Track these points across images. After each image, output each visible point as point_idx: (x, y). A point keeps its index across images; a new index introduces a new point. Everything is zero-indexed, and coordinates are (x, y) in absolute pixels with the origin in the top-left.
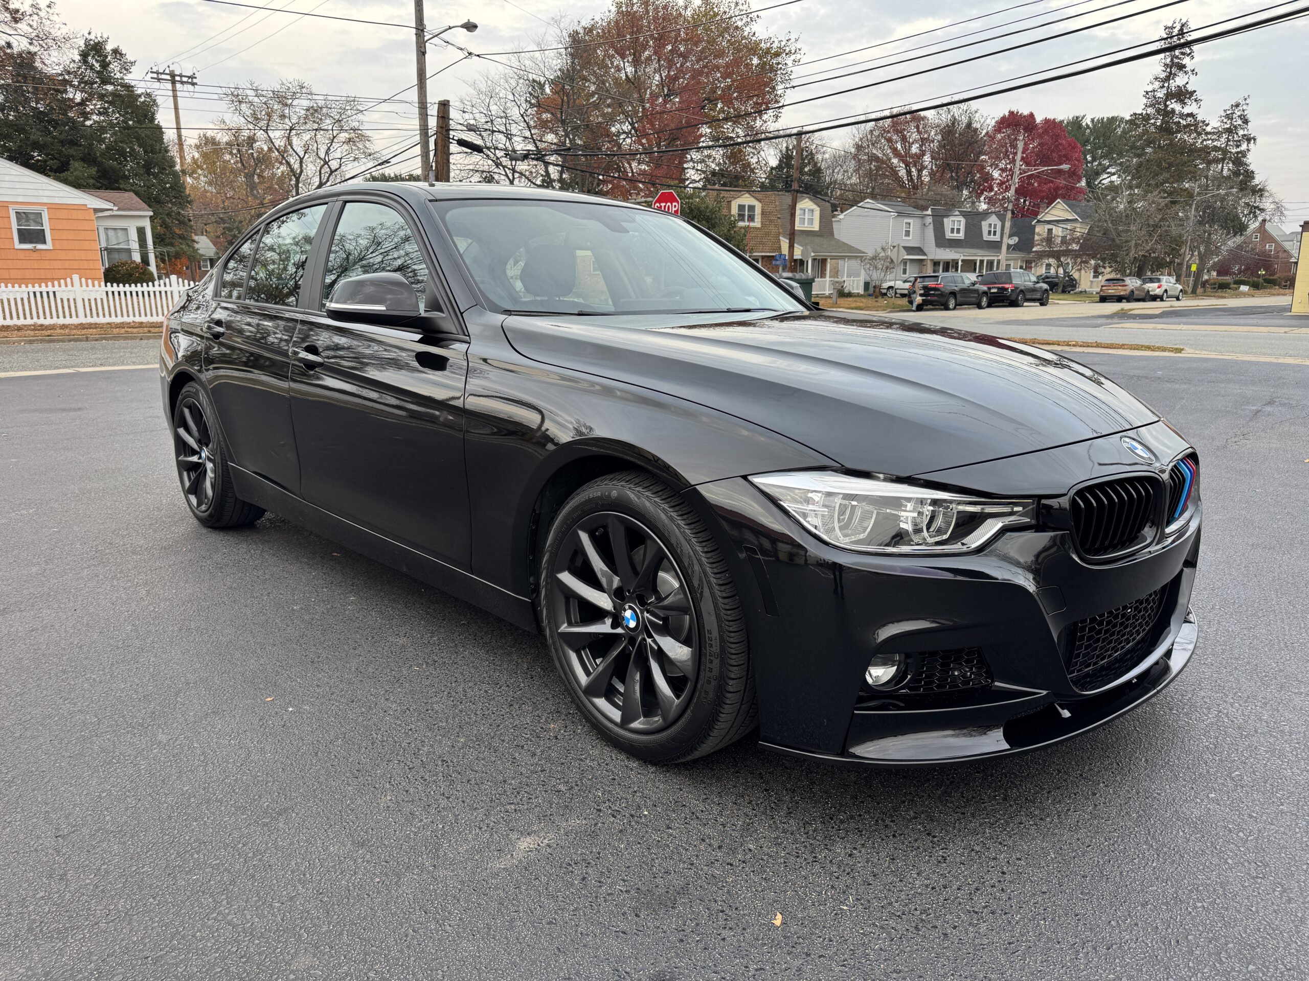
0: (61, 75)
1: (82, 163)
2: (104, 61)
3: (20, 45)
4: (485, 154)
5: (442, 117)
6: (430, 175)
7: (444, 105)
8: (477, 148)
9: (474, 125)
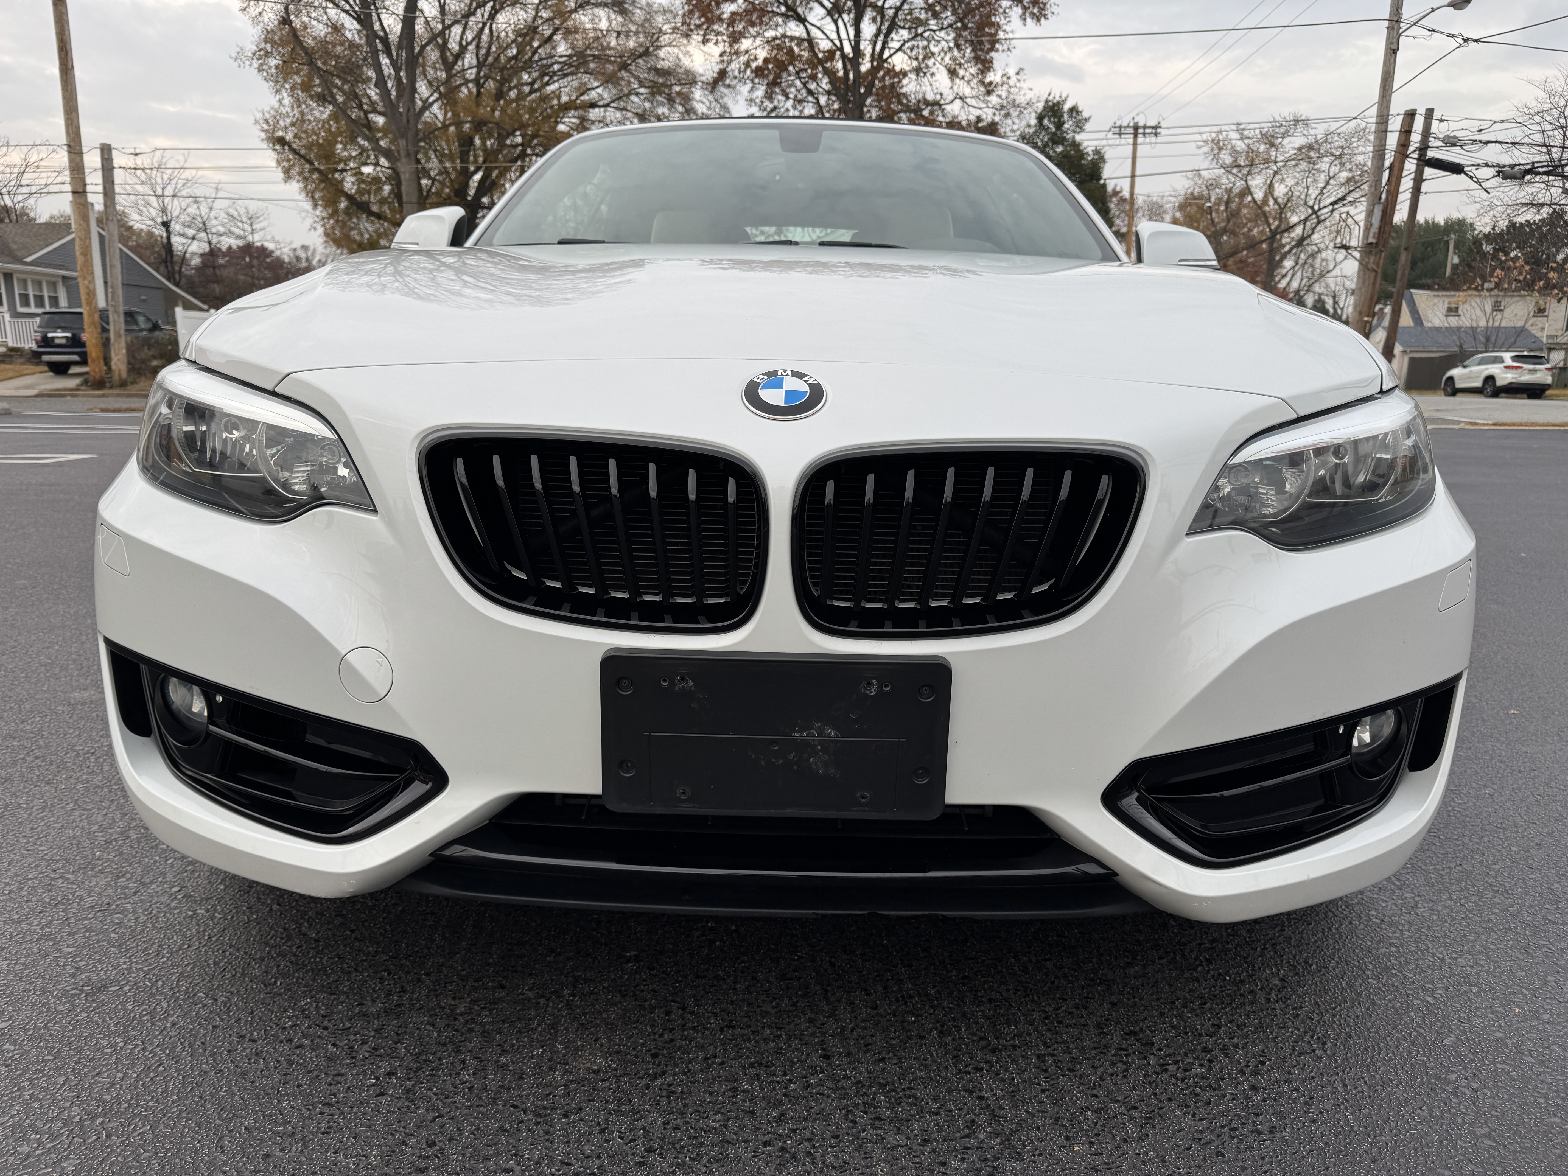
2: (1060, 120)
4: (1467, 175)
5: (1406, 132)
6: (1376, 210)
7: (1411, 115)
8: (1456, 169)
9: (1455, 137)
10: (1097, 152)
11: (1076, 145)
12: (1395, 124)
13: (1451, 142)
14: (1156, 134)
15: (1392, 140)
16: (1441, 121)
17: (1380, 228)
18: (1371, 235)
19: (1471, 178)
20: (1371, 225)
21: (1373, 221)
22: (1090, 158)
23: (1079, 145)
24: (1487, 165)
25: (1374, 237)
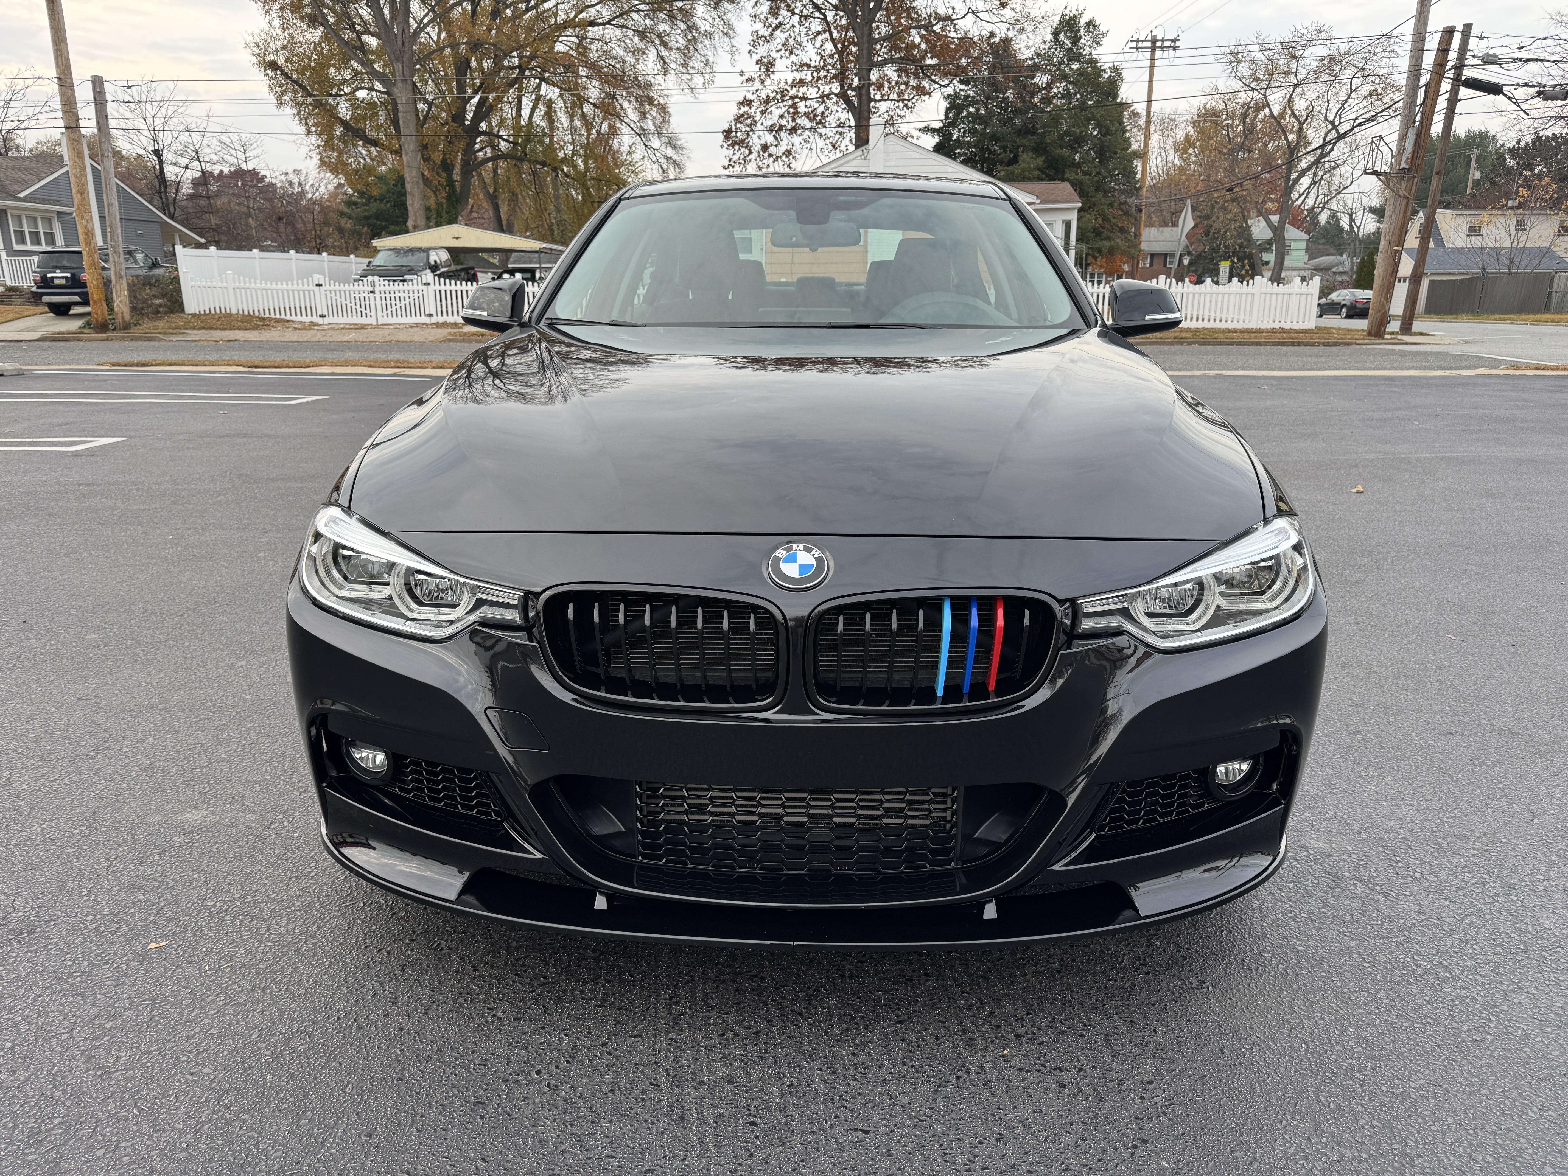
0: (1031, 59)
1: (1031, 154)
2: (1076, 35)
3: (1001, 31)
4: (1505, 95)
5: (1443, 50)
6: (1409, 134)
7: (1449, 32)
8: (1494, 89)
9: (1495, 56)
10: (1115, 69)
11: (1093, 62)
12: (1432, 43)
13: (1489, 60)
14: (1175, 48)
15: (1429, 60)
16: (1481, 38)
17: (1414, 152)
18: (1404, 160)
19: (1510, 98)
20: (1404, 149)
21: (1406, 146)
22: (1107, 76)
23: (1096, 62)
24: (1526, 85)
25: (1406, 162)
